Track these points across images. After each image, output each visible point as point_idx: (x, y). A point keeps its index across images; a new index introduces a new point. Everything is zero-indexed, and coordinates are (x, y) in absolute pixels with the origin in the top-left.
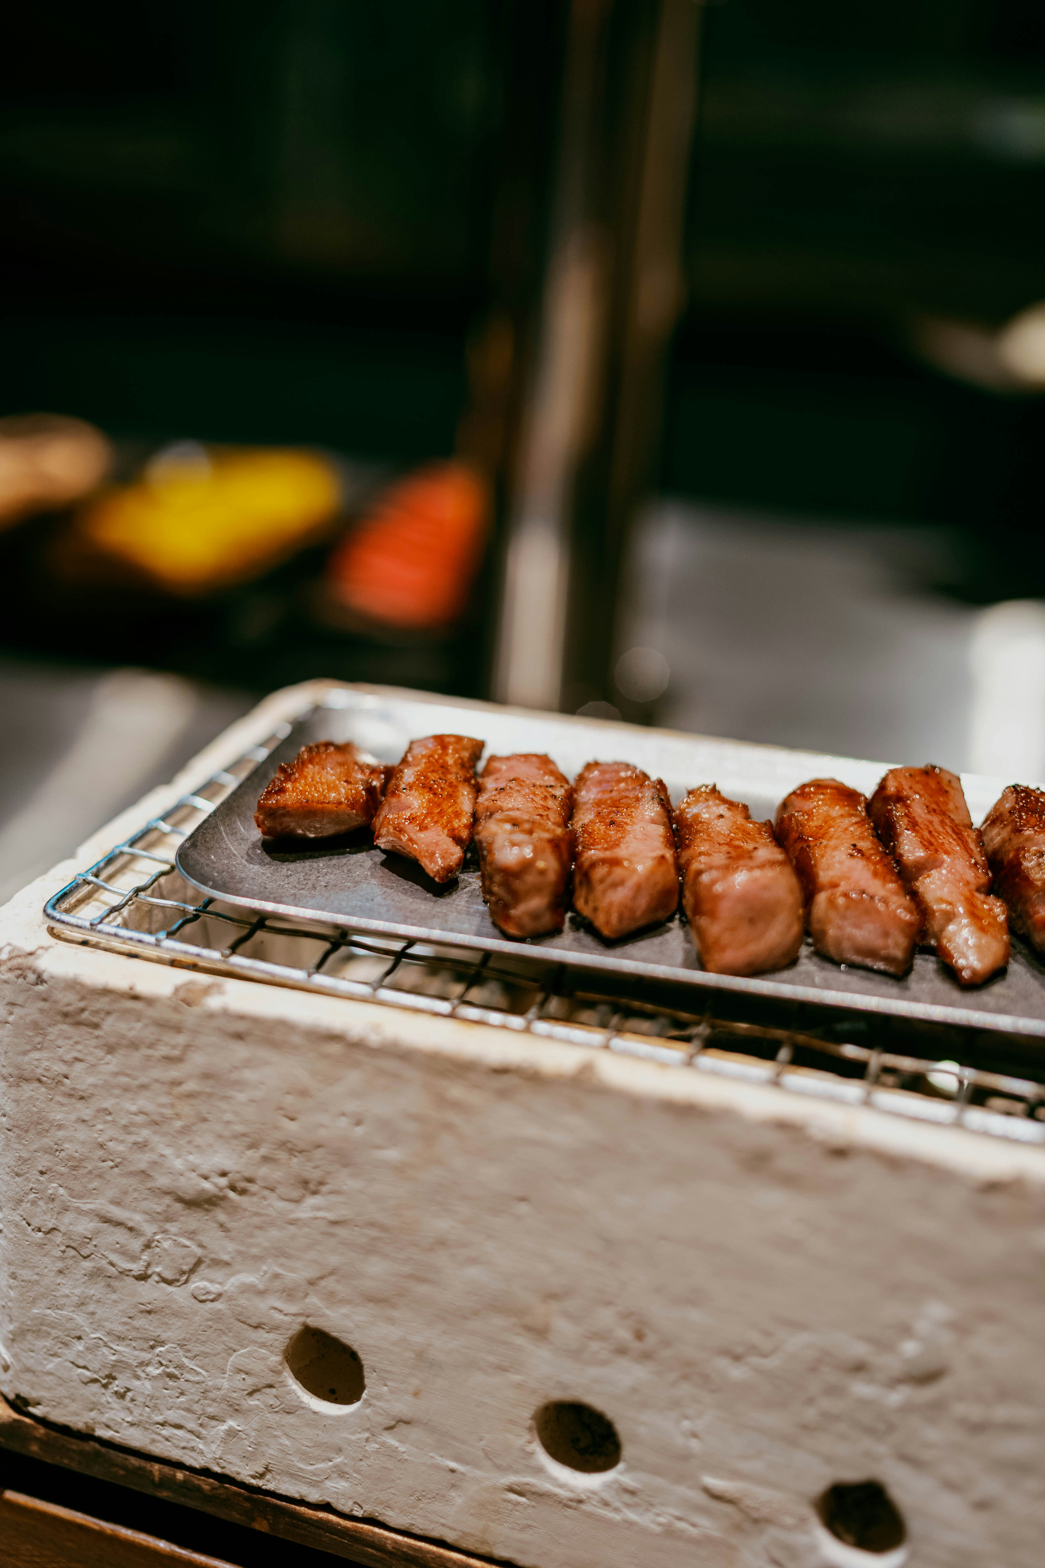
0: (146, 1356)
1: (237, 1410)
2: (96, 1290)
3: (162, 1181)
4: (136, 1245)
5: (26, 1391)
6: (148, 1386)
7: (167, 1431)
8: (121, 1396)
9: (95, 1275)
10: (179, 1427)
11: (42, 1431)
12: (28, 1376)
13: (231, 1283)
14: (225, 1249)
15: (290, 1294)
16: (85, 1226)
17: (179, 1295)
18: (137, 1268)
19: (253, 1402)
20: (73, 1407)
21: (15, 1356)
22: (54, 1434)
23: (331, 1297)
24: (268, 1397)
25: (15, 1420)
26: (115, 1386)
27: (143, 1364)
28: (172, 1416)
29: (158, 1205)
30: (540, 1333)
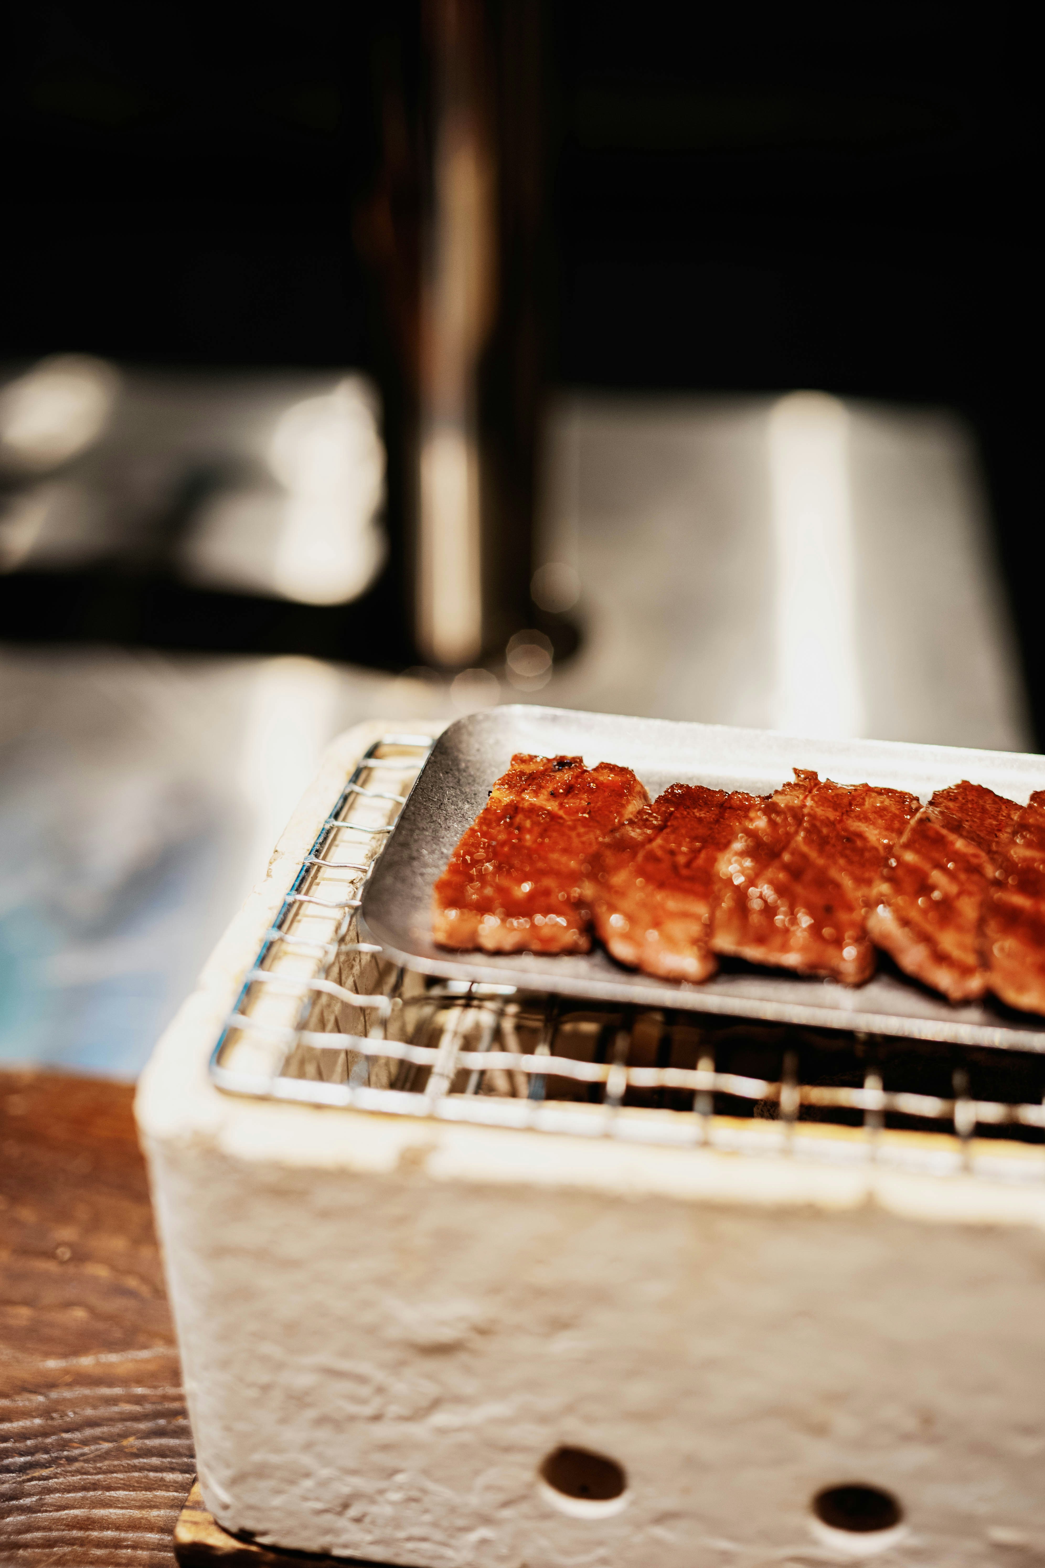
0: (383, 1484)
1: (486, 1520)
2: (323, 1434)
3: (393, 1332)
4: (364, 1391)
5: (250, 1524)
6: (388, 1510)
7: (410, 1545)
8: (358, 1520)
9: (322, 1421)
10: (424, 1539)
11: (271, 1556)
12: (252, 1513)
13: (478, 1415)
14: (468, 1386)
15: (544, 1419)
16: (304, 1381)
17: (418, 1431)
18: (368, 1410)
19: (507, 1513)
20: (306, 1534)
21: (237, 1497)
22: (284, 1558)
23: (590, 1420)
24: (525, 1508)
25: (240, 1552)
26: (353, 1512)
27: (381, 1492)
28: (416, 1531)
29: (389, 1355)
30: (820, 1430)
